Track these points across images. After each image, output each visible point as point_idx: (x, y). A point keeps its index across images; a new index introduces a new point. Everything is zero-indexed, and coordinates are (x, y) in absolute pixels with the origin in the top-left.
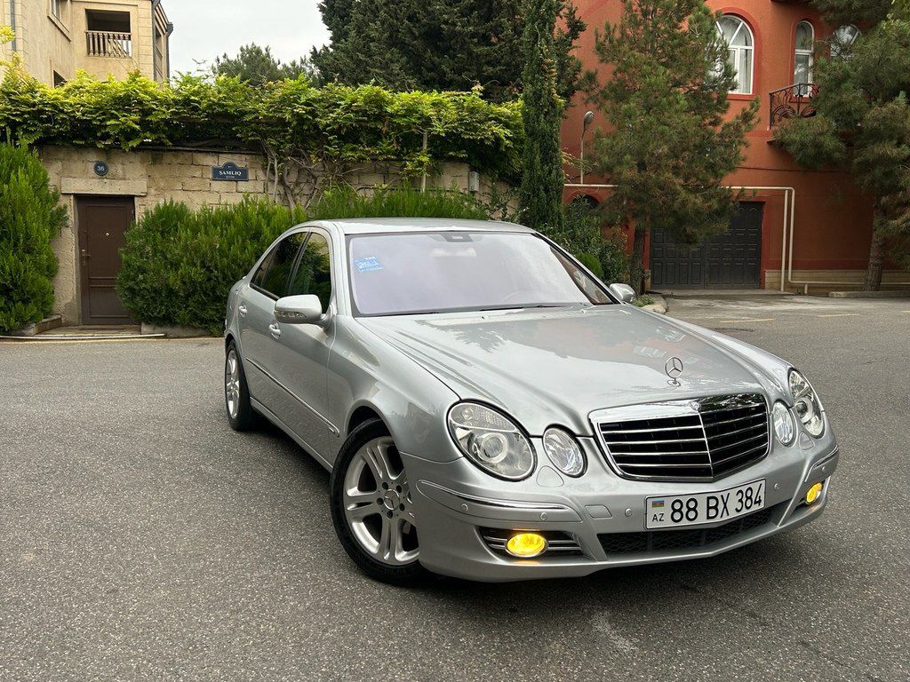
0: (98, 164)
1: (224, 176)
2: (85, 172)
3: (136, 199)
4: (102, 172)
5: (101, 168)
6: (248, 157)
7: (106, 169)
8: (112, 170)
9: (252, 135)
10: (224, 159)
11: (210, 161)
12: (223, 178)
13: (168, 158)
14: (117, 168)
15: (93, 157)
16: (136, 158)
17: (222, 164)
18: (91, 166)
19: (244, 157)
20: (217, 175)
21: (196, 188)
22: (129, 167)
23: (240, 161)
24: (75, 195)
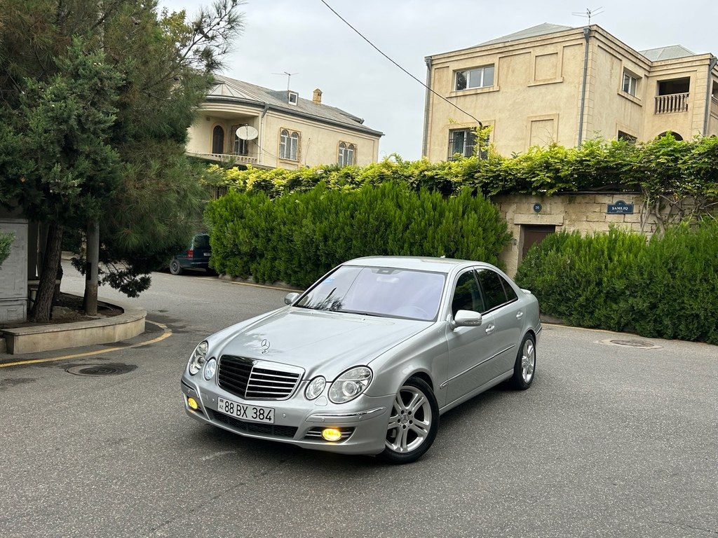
0: (537, 205)
1: (615, 211)
2: (528, 210)
3: (556, 227)
4: (538, 209)
5: (538, 207)
6: (634, 196)
7: (541, 208)
8: (544, 208)
9: (631, 181)
10: (617, 198)
11: (607, 200)
12: (614, 212)
13: (579, 199)
14: (547, 207)
15: (534, 201)
16: (558, 200)
17: (615, 202)
18: (532, 206)
19: (632, 196)
20: (611, 210)
21: (596, 220)
22: (554, 206)
23: (628, 199)
24: (522, 225)
